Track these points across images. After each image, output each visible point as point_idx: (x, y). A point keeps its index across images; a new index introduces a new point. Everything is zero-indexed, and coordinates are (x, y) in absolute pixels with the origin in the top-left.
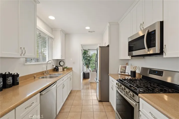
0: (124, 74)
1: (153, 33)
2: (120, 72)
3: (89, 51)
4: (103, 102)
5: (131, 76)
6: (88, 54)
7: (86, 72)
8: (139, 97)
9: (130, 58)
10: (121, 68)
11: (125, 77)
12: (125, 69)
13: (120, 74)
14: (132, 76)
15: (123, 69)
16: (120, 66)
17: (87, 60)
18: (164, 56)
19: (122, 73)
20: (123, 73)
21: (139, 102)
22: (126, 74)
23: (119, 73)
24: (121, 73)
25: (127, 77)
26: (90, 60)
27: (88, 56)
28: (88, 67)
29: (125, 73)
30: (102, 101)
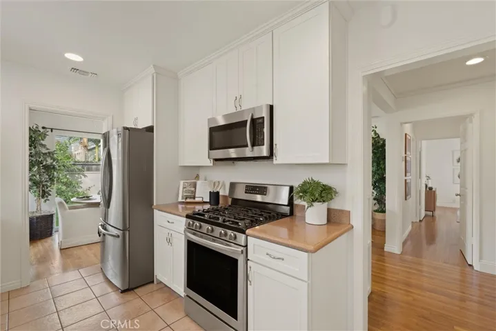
0: (192, 200)
1: (261, 121)
2: (182, 197)
3: (49, 133)
4: (136, 290)
5: (210, 203)
6: (44, 146)
7: (38, 215)
8: (247, 236)
9: (211, 164)
10: (184, 188)
11: (194, 208)
12: (193, 189)
13: (183, 202)
14: (212, 203)
15: (188, 188)
16: (182, 182)
17: (39, 167)
18: (275, 162)
19: (188, 200)
20: (190, 198)
21: (246, 246)
22: (197, 200)
23: (180, 199)
24: (186, 199)
25: (198, 208)
26: (54, 168)
27: (45, 154)
28: (44, 194)
29: (194, 198)
30: (133, 289)
